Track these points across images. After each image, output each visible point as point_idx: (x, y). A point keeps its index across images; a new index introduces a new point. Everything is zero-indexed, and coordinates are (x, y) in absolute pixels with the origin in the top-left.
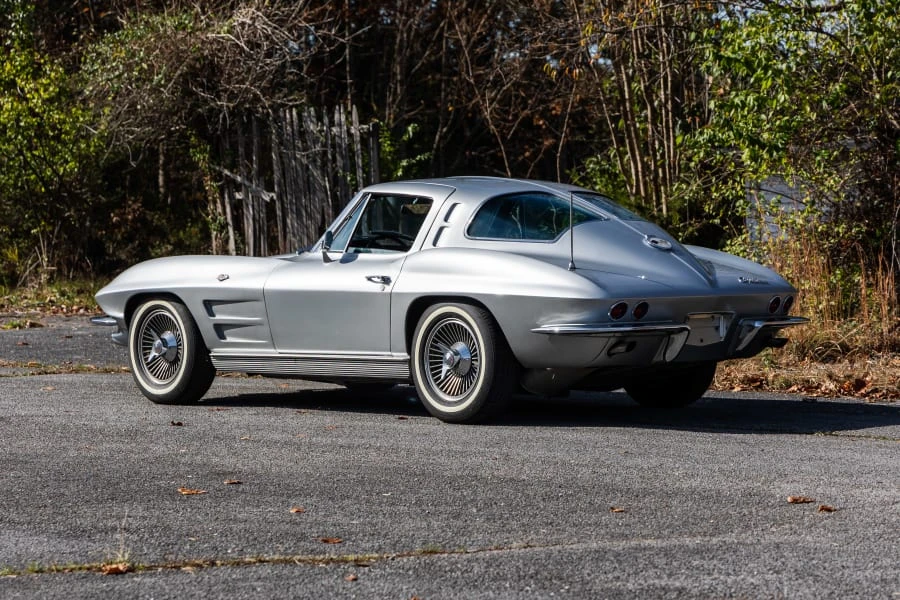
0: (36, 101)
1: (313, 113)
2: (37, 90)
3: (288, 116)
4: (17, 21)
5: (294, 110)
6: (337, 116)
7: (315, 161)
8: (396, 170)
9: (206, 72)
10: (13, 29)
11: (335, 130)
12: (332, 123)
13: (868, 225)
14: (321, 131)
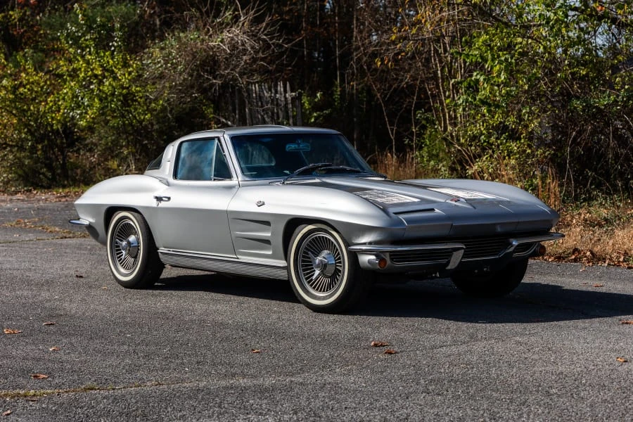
0: (125, 81)
1: (267, 87)
2: (124, 75)
3: (254, 88)
4: (118, 37)
5: (257, 85)
6: (279, 88)
7: (267, 113)
8: (311, 118)
9: (210, 63)
10: (116, 41)
11: (278, 96)
12: (276, 92)
13: (554, 150)
14: (270, 97)
